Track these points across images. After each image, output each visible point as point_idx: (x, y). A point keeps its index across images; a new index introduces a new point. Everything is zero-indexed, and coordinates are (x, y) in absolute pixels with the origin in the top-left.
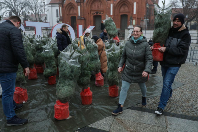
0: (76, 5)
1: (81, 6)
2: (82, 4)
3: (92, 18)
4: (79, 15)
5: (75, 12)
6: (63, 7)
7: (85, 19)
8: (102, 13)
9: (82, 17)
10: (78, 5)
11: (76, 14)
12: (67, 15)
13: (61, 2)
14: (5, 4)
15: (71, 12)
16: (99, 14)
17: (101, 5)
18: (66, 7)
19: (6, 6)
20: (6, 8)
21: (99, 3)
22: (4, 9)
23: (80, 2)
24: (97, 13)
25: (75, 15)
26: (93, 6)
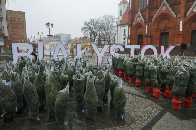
0: (144, 24)
1: (148, 25)
2: (149, 23)
3: (158, 35)
4: (146, 33)
5: (142, 30)
6: (131, 27)
7: (151, 37)
8: (169, 29)
9: (149, 34)
10: (145, 25)
11: (143, 32)
12: (135, 33)
13: (130, 24)
14: (88, 28)
15: (139, 31)
16: (166, 31)
17: (169, 22)
18: (134, 27)
19: (88, 29)
20: (88, 31)
21: (167, 21)
22: (87, 32)
23: (148, 22)
24: (164, 30)
25: (142, 34)
26: (161, 24)
